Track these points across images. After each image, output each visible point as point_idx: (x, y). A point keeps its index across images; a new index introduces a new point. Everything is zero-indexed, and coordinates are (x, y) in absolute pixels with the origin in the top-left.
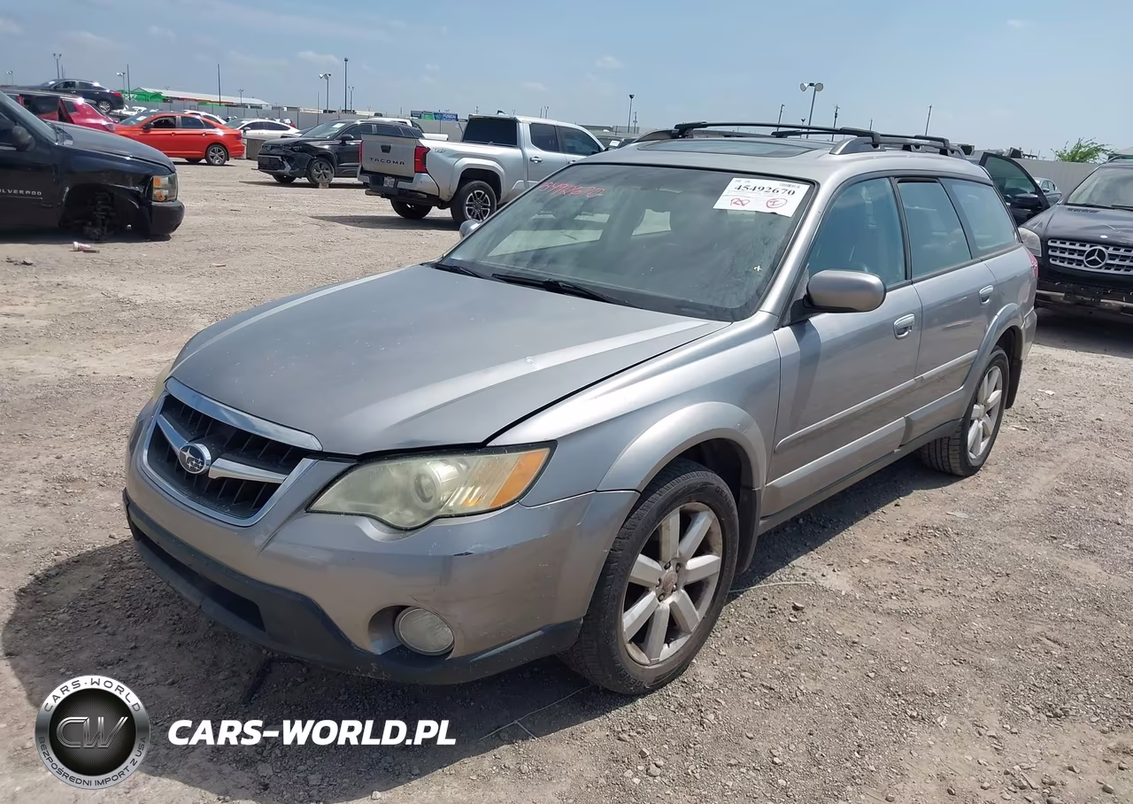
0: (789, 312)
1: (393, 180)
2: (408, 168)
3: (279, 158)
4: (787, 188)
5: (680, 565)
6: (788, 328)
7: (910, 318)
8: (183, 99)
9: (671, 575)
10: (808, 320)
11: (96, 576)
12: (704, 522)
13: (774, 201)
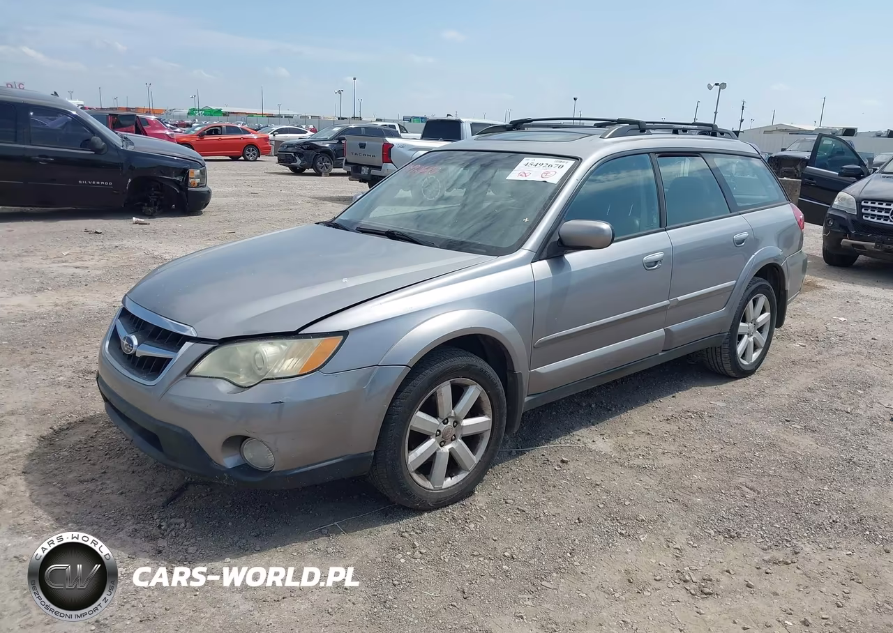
0: (546, 249)
1: (368, 169)
2: (378, 160)
3: (292, 154)
4: (558, 163)
5: (457, 423)
6: (545, 262)
7: (659, 255)
8: (237, 113)
9: (449, 429)
10: (563, 256)
11: (92, 430)
12: (473, 393)
13: (547, 173)
